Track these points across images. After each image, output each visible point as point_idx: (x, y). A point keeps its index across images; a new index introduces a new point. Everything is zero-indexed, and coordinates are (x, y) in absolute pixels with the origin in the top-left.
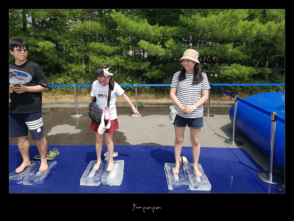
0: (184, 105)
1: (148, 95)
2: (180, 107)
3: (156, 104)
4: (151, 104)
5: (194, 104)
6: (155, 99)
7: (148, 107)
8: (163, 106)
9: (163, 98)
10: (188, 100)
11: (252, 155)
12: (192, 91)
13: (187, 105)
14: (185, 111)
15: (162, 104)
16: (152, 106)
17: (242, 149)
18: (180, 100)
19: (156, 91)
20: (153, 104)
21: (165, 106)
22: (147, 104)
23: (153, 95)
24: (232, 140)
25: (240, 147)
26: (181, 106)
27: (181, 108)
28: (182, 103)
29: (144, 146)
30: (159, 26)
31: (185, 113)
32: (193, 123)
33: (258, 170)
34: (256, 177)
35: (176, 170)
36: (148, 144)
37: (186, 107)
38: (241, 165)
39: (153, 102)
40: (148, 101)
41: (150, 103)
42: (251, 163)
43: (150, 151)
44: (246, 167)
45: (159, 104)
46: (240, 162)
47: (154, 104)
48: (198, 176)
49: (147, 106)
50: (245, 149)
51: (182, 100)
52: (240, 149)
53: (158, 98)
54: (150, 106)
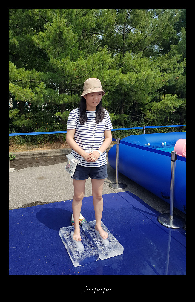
0: (87, 151)
1: (19, 146)
2: (82, 154)
3: (30, 155)
4: (24, 156)
5: (98, 148)
6: (28, 150)
7: (21, 159)
8: (37, 156)
9: (36, 147)
10: (91, 144)
11: (140, 197)
12: (95, 132)
13: (90, 151)
14: (90, 159)
15: (36, 154)
16: (26, 157)
17: (128, 191)
18: (81, 145)
19: (27, 141)
20: (26, 156)
21: (40, 156)
22: (19, 155)
23: (25, 146)
24: (116, 183)
25: (126, 190)
26: (83, 152)
27: (84, 156)
28: (84, 148)
29: (26, 208)
30: (25, 70)
31: (90, 161)
32: (98, 173)
33: (155, 214)
34: (157, 223)
35: (77, 236)
36: (31, 204)
37: (91, 153)
38: (137, 211)
39: (26, 153)
40: (21, 153)
41: (23, 154)
42: (145, 207)
43: (35, 214)
44: (142, 212)
45: (34, 155)
46: (134, 208)
47: (28, 156)
48: (105, 238)
49: (19, 158)
50: (130, 191)
51: (83, 146)
52: (126, 192)
53: (31, 149)
54: (23, 157)
